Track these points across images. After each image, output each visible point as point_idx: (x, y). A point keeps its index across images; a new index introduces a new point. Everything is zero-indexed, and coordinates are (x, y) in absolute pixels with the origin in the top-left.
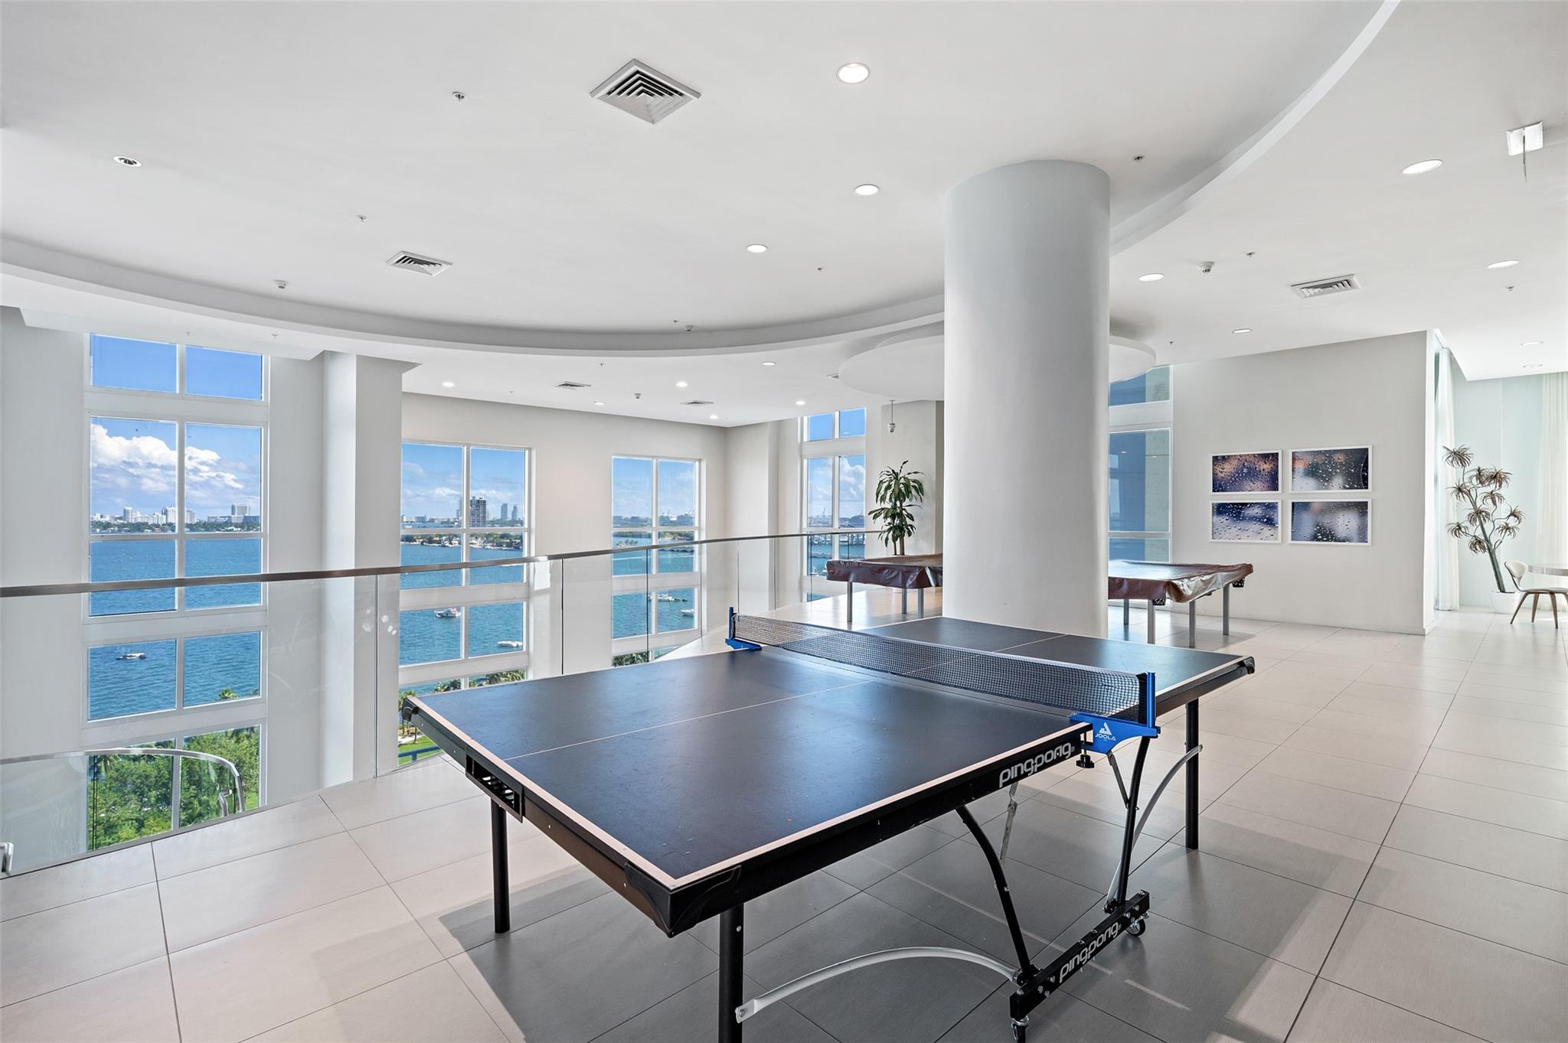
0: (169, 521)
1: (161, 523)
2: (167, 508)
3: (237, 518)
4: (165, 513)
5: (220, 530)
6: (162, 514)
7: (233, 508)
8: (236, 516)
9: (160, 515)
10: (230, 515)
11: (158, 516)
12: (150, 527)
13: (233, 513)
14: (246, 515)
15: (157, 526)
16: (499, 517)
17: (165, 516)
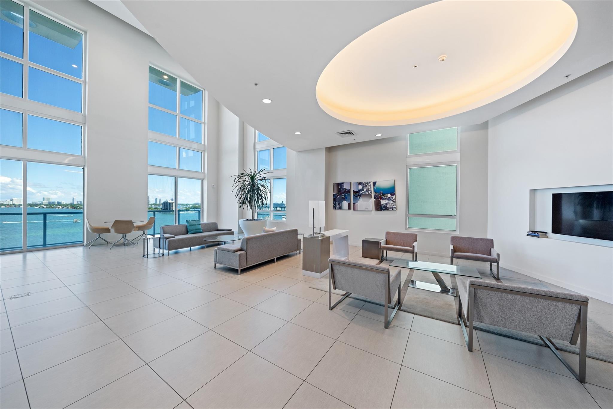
0: (14, 203)
1: (9, 204)
2: (13, 198)
3: (45, 202)
4: (12, 200)
5: (37, 207)
6: (10, 200)
7: (44, 199)
8: (45, 201)
9: (9, 201)
10: (42, 201)
11: (8, 201)
12: (4, 205)
13: (44, 200)
14: (50, 201)
15: (8, 205)
16: (154, 203)
17: (12, 201)
